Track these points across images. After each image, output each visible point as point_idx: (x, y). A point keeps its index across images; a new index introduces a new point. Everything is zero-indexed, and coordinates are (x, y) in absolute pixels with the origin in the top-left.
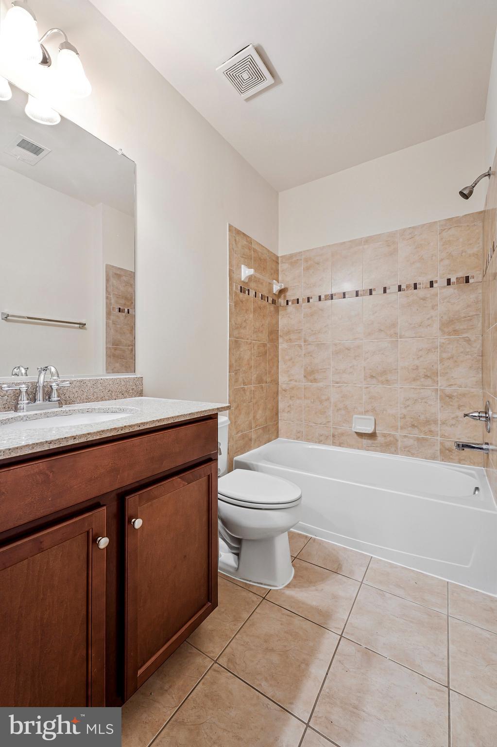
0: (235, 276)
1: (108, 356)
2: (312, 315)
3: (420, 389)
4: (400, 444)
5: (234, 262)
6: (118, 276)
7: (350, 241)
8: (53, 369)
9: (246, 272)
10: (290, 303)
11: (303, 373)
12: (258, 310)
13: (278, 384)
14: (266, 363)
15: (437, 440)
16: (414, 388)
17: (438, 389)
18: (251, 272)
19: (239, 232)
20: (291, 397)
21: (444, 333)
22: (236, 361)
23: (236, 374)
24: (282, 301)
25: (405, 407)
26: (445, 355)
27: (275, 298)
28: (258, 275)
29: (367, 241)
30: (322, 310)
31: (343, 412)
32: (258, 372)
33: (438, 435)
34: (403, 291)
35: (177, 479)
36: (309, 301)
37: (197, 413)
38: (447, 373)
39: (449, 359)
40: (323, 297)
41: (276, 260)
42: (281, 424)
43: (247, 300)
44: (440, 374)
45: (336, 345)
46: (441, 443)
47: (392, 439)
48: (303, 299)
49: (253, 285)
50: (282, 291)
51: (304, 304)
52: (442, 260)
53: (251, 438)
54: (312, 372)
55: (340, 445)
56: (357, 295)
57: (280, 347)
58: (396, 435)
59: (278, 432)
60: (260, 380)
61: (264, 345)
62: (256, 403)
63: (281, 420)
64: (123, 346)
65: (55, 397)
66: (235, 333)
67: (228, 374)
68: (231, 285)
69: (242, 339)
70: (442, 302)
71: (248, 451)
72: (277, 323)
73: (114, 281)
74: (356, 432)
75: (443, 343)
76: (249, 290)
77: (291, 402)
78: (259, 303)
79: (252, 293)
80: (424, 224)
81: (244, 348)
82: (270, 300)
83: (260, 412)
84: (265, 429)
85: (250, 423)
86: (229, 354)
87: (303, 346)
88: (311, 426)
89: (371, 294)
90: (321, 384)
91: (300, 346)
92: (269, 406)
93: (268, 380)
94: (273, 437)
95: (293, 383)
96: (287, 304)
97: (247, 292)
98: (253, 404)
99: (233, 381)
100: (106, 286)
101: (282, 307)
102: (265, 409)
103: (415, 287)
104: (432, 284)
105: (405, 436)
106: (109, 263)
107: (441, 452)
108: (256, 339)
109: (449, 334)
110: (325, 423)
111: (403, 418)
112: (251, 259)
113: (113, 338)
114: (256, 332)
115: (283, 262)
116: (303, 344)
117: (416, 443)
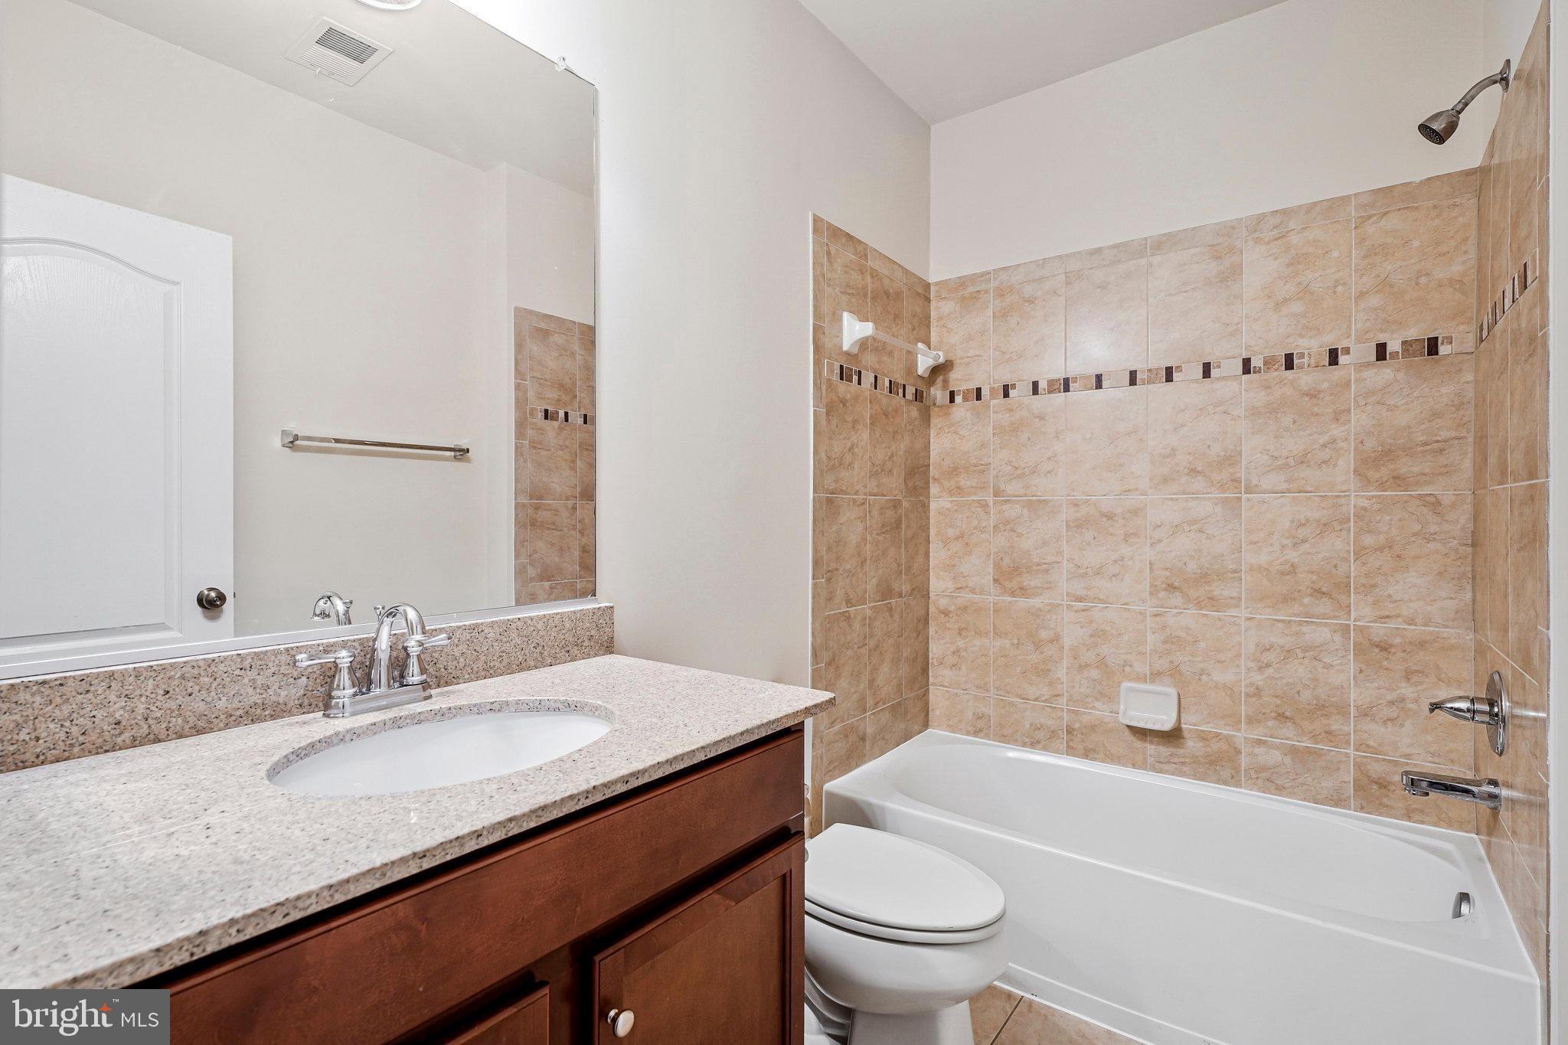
0: (827, 342)
1: (520, 525)
2: (1015, 428)
3: (1300, 623)
4: (1244, 761)
5: (826, 309)
6: (543, 334)
7: (1115, 247)
8: (412, 615)
9: (854, 330)
10: (958, 399)
11: (991, 570)
12: (881, 418)
13: (927, 596)
14: (900, 548)
15: (1347, 755)
16: (1282, 621)
17: (1349, 625)
18: (867, 329)
19: (836, 233)
20: (960, 631)
21: (1366, 482)
22: (829, 549)
23: (829, 580)
24: (938, 394)
25: (1260, 669)
26: (1368, 540)
27: (922, 387)
28: (883, 336)
29: (1161, 244)
30: (1041, 418)
31: (1094, 673)
32: (880, 572)
33: (1350, 744)
34: (1254, 372)
35: (710, 898)
36: (1006, 395)
37: (759, 727)
38: (1375, 586)
39: (1380, 549)
40: (1043, 385)
41: (923, 292)
42: (935, 696)
43: (856, 398)
44: (1355, 589)
45: (1076, 505)
46: (1358, 766)
47: (1224, 746)
48: (992, 389)
49: (869, 359)
50: (939, 370)
51: (994, 402)
52: (1362, 295)
53: (865, 734)
54: (1015, 570)
55: (1087, 754)
56: (1133, 381)
57: (933, 506)
58: (1235, 736)
59: (927, 715)
60: (886, 592)
61: (896, 504)
62: (877, 646)
63: (934, 684)
64: (554, 500)
65: (414, 676)
66: (829, 481)
67: (811, 580)
68: (817, 363)
69: (845, 493)
70: (1362, 403)
71: (857, 766)
72: (927, 447)
73: (534, 347)
74: (1128, 726)
75: (1365, 509)
76: (860, 372)
77: (961, 643)
78: (884, 401)
79: (868, 379)
80: (1315, 204)
81: (848, 514)
82: (910, 391)
83: (885, 668)
84: (897, 710)
85: (862, 699)
86: (814, 531)
87: (991, 504)
88: (1012, 704)
89: (1169, 378)
90: (1036, 602)
91: (984, 506)
92: (907, 652)
93: (906, 588)
94: (916, 728)
95: (966, 597)
96: (952, 400)
97: (855, 378)
98: (870, 650)
99: (822, 597)
100: (516, 359)
101: (938, 406)
102: (896, 661)
103: (1289, 363)
104: (1333, 357)
105: (1260, 742)
106: (521, 305)
107: (1358, 787)
108: (876, 490)
109: (1382, 485)
110: (1046, 697)
111: (1254, 695)
112: (865, 295)
113: (531, 482)
114: (877, 473)
115: (940, 298)
116: (990, 500)
117: (1288, 760)
